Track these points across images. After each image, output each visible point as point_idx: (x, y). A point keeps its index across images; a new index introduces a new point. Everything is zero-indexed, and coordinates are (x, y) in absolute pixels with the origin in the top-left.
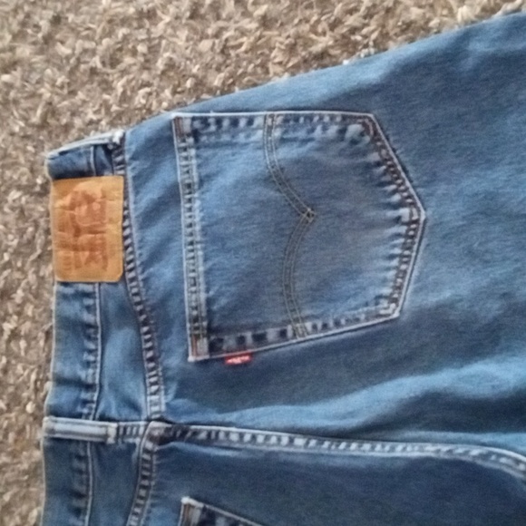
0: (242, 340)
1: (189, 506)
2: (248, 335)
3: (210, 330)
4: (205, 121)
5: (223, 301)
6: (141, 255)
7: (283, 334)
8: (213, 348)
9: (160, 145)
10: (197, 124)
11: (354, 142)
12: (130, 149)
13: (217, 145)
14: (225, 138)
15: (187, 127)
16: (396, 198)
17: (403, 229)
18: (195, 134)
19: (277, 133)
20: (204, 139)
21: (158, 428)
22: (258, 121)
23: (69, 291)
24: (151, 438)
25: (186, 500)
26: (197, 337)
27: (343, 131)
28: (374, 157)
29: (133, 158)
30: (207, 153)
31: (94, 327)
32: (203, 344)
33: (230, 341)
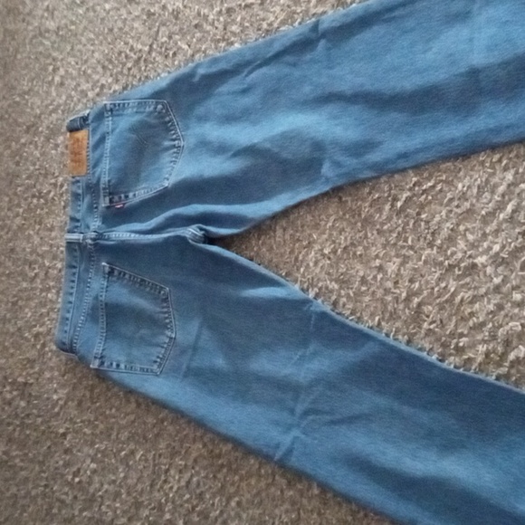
0: (120, 197)
1: (104, 266)
2: (123, 196)
3: (110, 194)
4: (115, 105)
5: (113, 181)
6: (92, 163)
7: (134, 195)
8: (111, 201)
9: (100, 116)
10: (112, 106)
11: (159, 113)
12: (91, 118)
13: (118, 115)
14: (121, 112)
15: (108, 108)
16: (174, 136)
17: (175, 150)
18: (111, 110)
19: (135, 110)
20: (114, 113)
21: (93, 235)
22: (131, 105)
23: (74, 180)
24: (91, 239)
25: (103, 264)
26: (105, 196)
27: (156, 108)
28: (167, 119)
29: (92, 122)
30: (115, 118)
31: (79, 195)
32: (107, 199)
33: (116, 198)
